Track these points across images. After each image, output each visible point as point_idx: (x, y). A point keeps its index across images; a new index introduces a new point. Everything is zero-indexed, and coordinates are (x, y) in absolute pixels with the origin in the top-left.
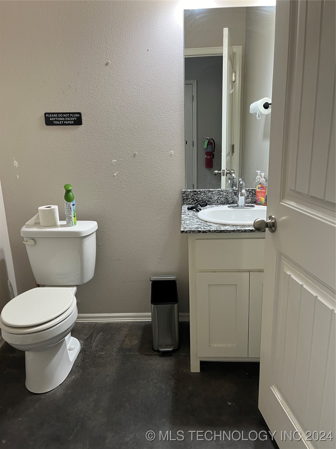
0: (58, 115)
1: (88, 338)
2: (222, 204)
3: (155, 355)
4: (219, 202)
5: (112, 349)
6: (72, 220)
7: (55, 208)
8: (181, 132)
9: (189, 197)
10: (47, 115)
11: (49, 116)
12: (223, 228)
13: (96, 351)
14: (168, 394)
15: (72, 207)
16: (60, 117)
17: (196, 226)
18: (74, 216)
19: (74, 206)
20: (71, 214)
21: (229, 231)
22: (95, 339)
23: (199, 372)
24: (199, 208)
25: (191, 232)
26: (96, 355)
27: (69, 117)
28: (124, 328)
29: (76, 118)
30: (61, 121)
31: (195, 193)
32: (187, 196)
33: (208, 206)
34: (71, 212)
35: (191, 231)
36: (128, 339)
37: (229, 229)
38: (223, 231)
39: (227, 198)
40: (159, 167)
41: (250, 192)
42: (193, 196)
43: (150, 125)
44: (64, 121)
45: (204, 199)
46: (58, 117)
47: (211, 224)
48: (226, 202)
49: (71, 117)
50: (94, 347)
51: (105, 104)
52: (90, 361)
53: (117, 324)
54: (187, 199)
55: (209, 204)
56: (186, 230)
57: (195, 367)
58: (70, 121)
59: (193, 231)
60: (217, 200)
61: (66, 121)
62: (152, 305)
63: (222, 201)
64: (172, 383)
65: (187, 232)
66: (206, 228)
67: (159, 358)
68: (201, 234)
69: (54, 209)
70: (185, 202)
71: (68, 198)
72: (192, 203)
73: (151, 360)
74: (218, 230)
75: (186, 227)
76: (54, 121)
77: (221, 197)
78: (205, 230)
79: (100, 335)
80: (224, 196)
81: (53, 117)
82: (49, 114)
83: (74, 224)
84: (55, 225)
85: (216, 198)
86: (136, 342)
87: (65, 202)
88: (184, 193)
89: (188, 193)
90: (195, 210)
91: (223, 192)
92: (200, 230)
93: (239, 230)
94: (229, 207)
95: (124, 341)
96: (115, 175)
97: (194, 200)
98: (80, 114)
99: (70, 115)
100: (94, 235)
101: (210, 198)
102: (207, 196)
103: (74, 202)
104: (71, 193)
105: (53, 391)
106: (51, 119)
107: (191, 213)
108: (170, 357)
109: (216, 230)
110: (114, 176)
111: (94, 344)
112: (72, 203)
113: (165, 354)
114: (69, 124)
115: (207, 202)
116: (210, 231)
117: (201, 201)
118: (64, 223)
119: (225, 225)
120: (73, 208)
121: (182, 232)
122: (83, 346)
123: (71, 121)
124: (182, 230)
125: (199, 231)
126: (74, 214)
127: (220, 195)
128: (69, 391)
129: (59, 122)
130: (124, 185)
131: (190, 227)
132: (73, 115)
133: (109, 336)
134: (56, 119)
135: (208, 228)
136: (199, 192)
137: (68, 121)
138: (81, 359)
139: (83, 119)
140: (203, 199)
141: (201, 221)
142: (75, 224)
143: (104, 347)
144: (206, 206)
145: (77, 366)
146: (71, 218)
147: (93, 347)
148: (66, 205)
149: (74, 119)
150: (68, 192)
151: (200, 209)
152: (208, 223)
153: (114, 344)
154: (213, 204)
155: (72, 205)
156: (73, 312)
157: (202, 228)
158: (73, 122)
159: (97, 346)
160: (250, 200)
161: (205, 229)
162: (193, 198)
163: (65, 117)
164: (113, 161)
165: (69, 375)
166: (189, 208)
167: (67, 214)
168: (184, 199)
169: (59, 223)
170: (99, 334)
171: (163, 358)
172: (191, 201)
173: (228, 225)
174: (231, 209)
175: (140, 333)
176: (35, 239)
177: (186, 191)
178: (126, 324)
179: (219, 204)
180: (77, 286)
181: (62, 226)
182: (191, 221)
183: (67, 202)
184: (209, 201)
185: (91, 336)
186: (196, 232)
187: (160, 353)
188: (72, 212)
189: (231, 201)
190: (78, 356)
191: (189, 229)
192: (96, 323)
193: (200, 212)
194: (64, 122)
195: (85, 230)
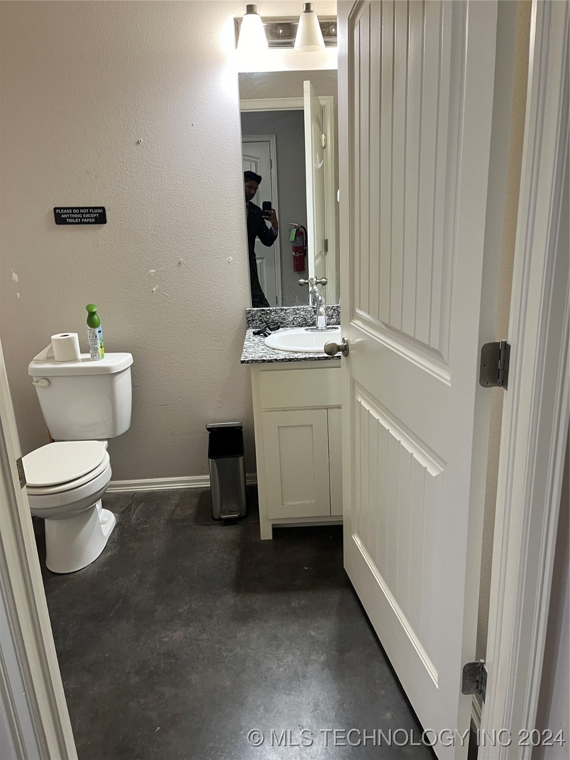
0: (72, 211)
1: (124, 511)
2: (299, 326)
3: (216, 524)
4: (295, 324)
5: (159, 521)
6: (98, 352)
7: (75, 336)
8: (241, 232)
9: (256, 318)
10: (57, 211)
11: (61, 211)
12: (296, 356)
13: (137, 524)
14: (232, 563)
15: (98, 334)
16: (76, 213)
17: (261, 354)
18: (101, 347)
19: (101, 333)
20: (97, 344)
21: (300, 359)
22: (134, 511)
23: (272, 538)
24: (267, 333)
25: (254, 362)
26: (138, 528)
27: (89, 213)
28: (174, 496)
29: (98, 215)
30: (78, 218)
31: (263, 312)
32: (252, 317)
33: (281, 329)
34: (96, 342)
35: (253, 360)
36: (179, 508)
37: (300, 357)
38: (293, 359)
39: (305, 319)
40: (214, 279)
41: (334, 310)
42: (260, 316)
43: (200, 223)
44: (81, 218)
45: (275, 320)
46: (73, 213)
47: (280, 352)
48: (304, 324)
49: (92, 213)
50: (134, 520)
51: (137, 196)
52: (130, 536)
53: (164, 491)
54: (254, 321)
55: (282, 327)
56: (247, 360)
57: (266, 533)
58: (89, 218)
59: (256, 361)
60: (292, 321)
61: (84, 218)
62: (210, 460)
63: (299, 323)
64: (237, 552)
65: (248, 362)
67: (222, 527)
68: (265, 364)
69: (73, 337)
70: (250, 325)
71: (92, 321)
72: (260, 326)
73: (210, 530)
74: (286, 359)
75: (248, 356)
76: (67, 218)
77: (297, 317)
78: (270, 359)
79: (141, 506)
80: (301, 316)
81: (66, 214)
82: (60, 209)
83: (101, 356)
84: (75, 360)
85: (291, 318)
86: (190, 511)
87: (89, 328)
88: (248, 313)
89: (253, 313)
90: (262, 334)
91: (300, 310)
92: (264, 358)
93: (312, 358)
94: (306, 330)
95: (174, 511)
97: (263, 322)
98: (103, 208)
99: (89, 211)
100: (129, 371)
101: (284, 319)
102: (280, 317)
103: (100, 328)
104: (96, 317)
105: (83, 570)
106: (63, 216)
107: (257, 338)
108: (235, 525)
109: (284, 358)
110: (153, 291)
111: (134, 516)
112: (97, 330)
113: (228, 522)
114: (89, 223)
115: (279, 324)
116: (276, 360)
118: (88, 356)
119: (296, 352)
120: (100, 335)
121: (243, 362)
122: (120, 519)
123: (91, 218)
124: (242, 360)
125: (264, 361)
126: (101, 344)
127: (296, 314)
128: (105, 568)
129: (75, 220)
130: (167, 304)
131: (253, 356)
132: (94, 211)
133: (154, 507)
134: (70, 216)
135: (275, 357)
136: (268, 311)
137: (86, 218)
138: (118, 534)
139: (107, 215)
140: (273, 320)
141: (268, 349)
142: (103, 357)
143: (147, 519)
144: (278, 329)
145: (113, 542)
146: (97, 349)
147: (132, 520)
148: (90, 332)
149: (95, 215)
150: (92, 314)
151: (269, 334)
152: (276, 351)
153: (162, 515)
154: (287, 327)
155: (97, 332)
156: (106, 470)
157: (268, 356)
158: (93, 220)
159: (137, 519)
160: (335, 320)
161: (270, 357)
162: (261, 319)
163: (82, 214)
164: (150, 271)
165: (104, 552)
166: (256, 333)
167: (92, 344)
168: (248, 321)
169: (81, 356)
170: (139, 505)
171: (226, 527)
172: (259, 323)
173: (300, 352)
174: (309, 332)
175: (195, 501)
176: (50, 379)
177: (251, 310)
178: (176, 491)
179: (296, 327)
180: (108, 439)
181: (84, 360)
182: (255, 348)
183: (90, 328)
184: (282, 323)
185: (129, 509)
186: (259, 362)
187: (223, 521)
188: (99, 342)
189: (311, 323)
190: (113, 531)
191: (250, 358)
192: (135, 493)
193: (269, 337)
194: (81, 220)
195: (116, 364)
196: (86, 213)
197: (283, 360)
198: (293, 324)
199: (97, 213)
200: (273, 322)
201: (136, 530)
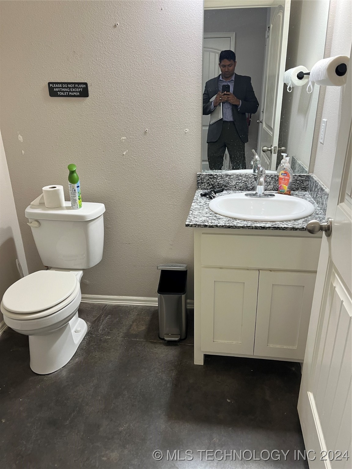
0: (62, 86)
1: (96, 320)
2: (240, 190)
3: (161, 343)
4: (237, 188)
5: (119, 334)
6: (76, 203)
7: (60, 188)
8: (197, 108)
9: (204, 181)
10: (51, 85)
11: (53, 86)
12: (235, 223)
13: (102, 335)
14: (168, 385)
15: (76, 189)
16: (65, 88)
17: (204, 218)
18: (79, 199)
19: (79, 188)
20: (75, 196)
21: (238, 227)
22: (103, 321)
23: (203, 365)
24: (212, 195)
25: (197, 226)
26: (102, 338)
27: (75, 87)
28: (133, 311)
29: (81, 89)
30: (66, 92)
31: (211, 177)
32: (201, 180)
33: (224, 192)
34: (75, 194)
35: (196, 225)
36: (135, 324)
37: (238, 225)
38: (232, 226)
39: (246, 184)
40: (172, 147)
41: (272, 178)
42: (208, 180)
43: (163, 99)
44: (69, 92)
45: (221, 184)
46: (63, 88)
47: (221, 217)
48: (244, 188)
49: (77, 88)
50: (101, 330)
51: (113, 74)
52: (95, 345)
53: (127, 307)
54: (202, 183)
55: (226, 190)
56: (191, 223)
57: (199, 360)
58: (75, 92)
59: (199, 226)
60: (234, 185)
61: (71, 92)
62: (159, 294)
63: (241, 187)
64: (173, 374)
65: (192, 226)
66: (213, 221)
67: (164, 347)
68: (207, 228)
69: (58, 190)
70: (200, 187)
71: (72, 179)
72: (208, 188)
73: (155, 348)
74: (226, 226)
75: (193, 219)
76: (58, 91)
77: (240, 182)
78: (211, 224)
79: (108, 318)
80: (243, 181)
81: (57, 88)
82: (53, 83)
83: (78, 206)
84: (59, 207)
85: (234, 183)
86: (143, 328)
87: (69, 183)
88: (198, 177)
89: (203, 177)
90: (208, 196)
91: (242, 176)
92: (206, 224)
93: (250, 227)
94: (246, 195)
95: (131, 326)
96: (124, 153)
97: (210, 185)
98: (86, 84)
99: (75, 86)
100: (102, 218)
101: (228, 183)
102: (224, 181)
103: (79, 184)
104: (75, 174)
105: (56, 373)
106: (55, 90)
107: (205, 199)
108: (175, 346)
109: (224, 225)
110: (123, 155)
111: (101, 326)
112: (76, 185)
113: (170, 343)
114: (75, 96)
115: (223, 187)
116: (217, 226)
117: (218, 186)
118: (69, 204)
119: (235, 219)
120: (78, 190)
121: (187, 225)
122: (91, 328)
123: (77, 92)
124: (187, 223)
125: (206, 226)
126: (79, 196)
127: (239, 180)
128: (71, 374)
129: (64, 94)
130: (134, 166)
131: (197, 220)
132: (79, 86)
133: (117, 320)
134: (60, 89)
135: (216, 223)
136: (215, 176)
137: (73, 92)
138: (87, 342)
139: (89, 90)
140: (219, 184)
141: (211, 212)
142: (80, 207)
143: (110, 330)
144: (222, 192)
145: (82, 349)
146: (76, 200)
147: (99, 330)
148: (70, 186)
149: (79, 90)
150: (72, 172)
151: (214, 197)
152: (217, 215)
153: (121, 328)
154: (230, 190)
155: (76, 187)
156: (76, 298)
157: (210, 221)
158: (78, 94)
159: (103, 330)
160: (272, 186)
161: (212, 223)
162: (209, 182)
163: (70, 88)
164: (122, 138)
165: (74, 357)
166: (203, 194)
167: (72, 196)
168: (198, 183)
169: (65, 204)
170: (107, 316)
171: (168, 347)
172: (206, 185)
173: (239, 219)
174: (248, 198)
175: (148, 318)
176: (40, 221)
177: (201, 174)
178: (135, 307)
179: (237, 190)
180: (83, 270)
181: (68, 208)
182: (200, 211)
183: (71, 184)
184: (225, 186)
185: (98, 319)
186: (201, 226)
187: (166, 342)
188: (77, 195)
189: (251, 188)
190: (84, 338)
191: (194, 223)
192: (106, 305)
193: (213, 199)
194: (69, 94)
195: (90, 214)
196: (73, 88)
197: (223, 226)
198: (235, 188)
199: (81, 88)
200: (219, 185)
201: (101, 340)
